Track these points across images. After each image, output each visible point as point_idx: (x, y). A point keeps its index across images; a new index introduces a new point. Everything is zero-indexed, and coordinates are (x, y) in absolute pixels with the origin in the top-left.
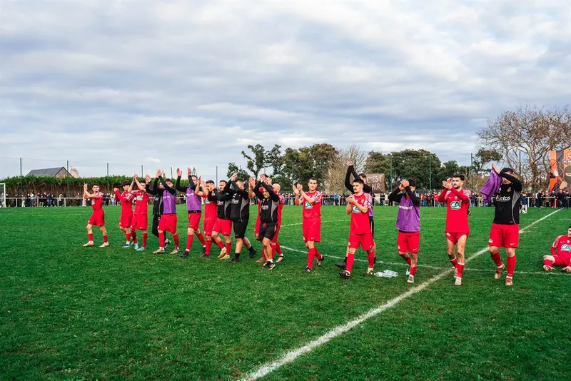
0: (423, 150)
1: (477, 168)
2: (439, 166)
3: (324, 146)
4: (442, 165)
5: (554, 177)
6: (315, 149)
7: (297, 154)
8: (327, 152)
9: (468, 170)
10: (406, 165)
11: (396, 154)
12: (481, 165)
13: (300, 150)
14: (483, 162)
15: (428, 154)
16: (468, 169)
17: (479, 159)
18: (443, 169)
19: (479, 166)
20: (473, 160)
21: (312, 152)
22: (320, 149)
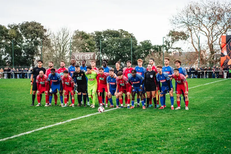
0: (122, 30)
1: (167, 46)
2: (136, 45)
3: (34, 24)
4: (139, 44)
5: (224, 56)
6: (25, 27)
7: (7, 31)
8: (36, 30)
9: (160, 49)
10: (107, 42)
11: (99, 34)
12: (171, 44)
13: (9, 26)
14: (173, 41)
15: (126, 33)
16: (160, 47)
17: (170, 39)
18: (139, 47)
19: (169, 45)
20: (165, 40)
21: (21, 29)
22: (30, 27)
